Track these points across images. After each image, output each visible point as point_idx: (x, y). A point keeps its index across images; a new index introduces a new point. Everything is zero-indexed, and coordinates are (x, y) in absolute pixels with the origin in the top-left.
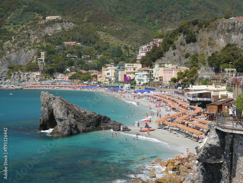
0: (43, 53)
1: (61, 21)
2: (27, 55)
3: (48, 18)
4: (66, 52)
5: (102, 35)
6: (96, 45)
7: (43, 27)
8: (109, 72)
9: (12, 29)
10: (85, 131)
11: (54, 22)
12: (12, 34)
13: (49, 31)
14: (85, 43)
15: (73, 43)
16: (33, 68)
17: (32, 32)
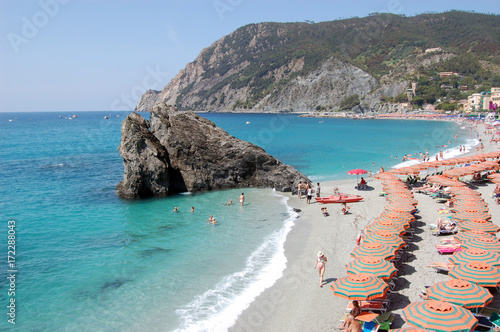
0: (414, 84)
1: (441, 53)
2: (400, 87)
3: (428, 51)
4: (440, 82)
5: (484, 64)
6: (476, 75)
7: (421, 60)
8: (474, 99)
9: (391, 64)
10: (198, 189)
11: (432, 54)
12: (391, 68)
13: (426, 63)
14: (464, 73)
15: (449, 74)
16: (401, 99)
17: (409, 65)
